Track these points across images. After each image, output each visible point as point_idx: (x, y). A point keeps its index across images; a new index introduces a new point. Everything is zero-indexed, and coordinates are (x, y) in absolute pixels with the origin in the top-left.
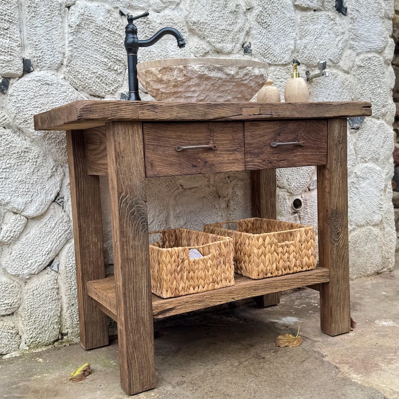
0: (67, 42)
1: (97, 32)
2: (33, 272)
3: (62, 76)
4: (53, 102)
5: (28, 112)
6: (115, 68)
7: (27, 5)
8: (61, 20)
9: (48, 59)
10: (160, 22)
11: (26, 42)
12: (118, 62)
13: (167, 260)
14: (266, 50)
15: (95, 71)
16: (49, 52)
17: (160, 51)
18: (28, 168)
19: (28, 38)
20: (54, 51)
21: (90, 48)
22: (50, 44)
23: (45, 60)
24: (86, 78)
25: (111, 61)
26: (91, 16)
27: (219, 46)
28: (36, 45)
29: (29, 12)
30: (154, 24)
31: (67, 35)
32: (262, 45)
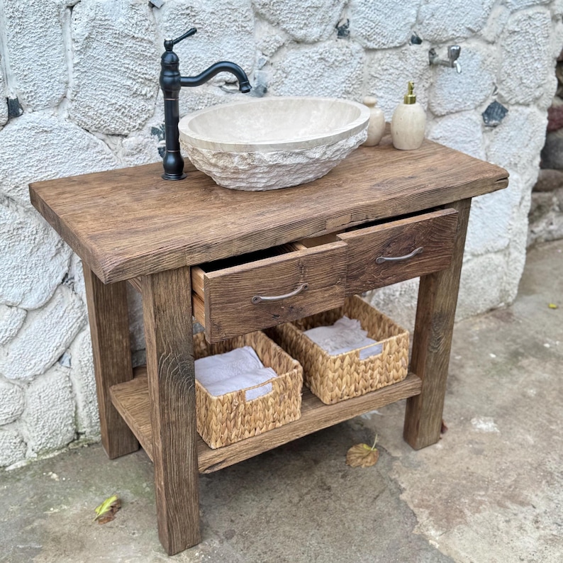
0: (70, 65)
1: (115, 42)
2: (38, 373)
3: (66, 115)
4: (54, 156)
5: (19, 175)
6: (143, 93)
7: (8, 16)
8: (60, 31)
9: (44, 95)
10: (211, 11)
11: (10, 71)
12: (147, 83)
13: (218, 410)
14: (372, 29)
15: (113, 101)
16: (45, 83)
17: (210, 55)
18: (23, 247)
19: (12, 66)
20: (52, 80)
21: (106, 68)
22: (45, 71)
23: (40, 96)
24: (101, 114)
25: (138, 82)
26: (105, 20)
27: (299, 34)
28: (25, 76)
29: (11, 26)
30: (202, 16)
31: (70, 54)
32: (366, 23)
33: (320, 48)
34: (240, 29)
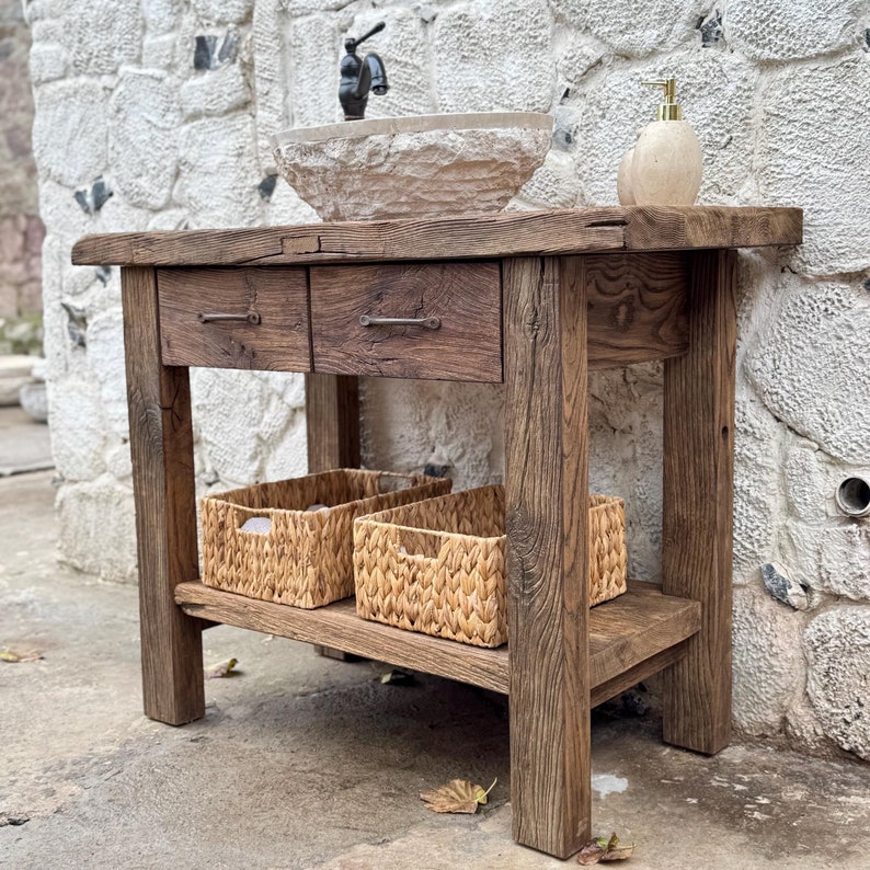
14: (762, 22)
17: (489, 83)
32: (749, 11)
33: (660, 63)
34: (527, 42)
